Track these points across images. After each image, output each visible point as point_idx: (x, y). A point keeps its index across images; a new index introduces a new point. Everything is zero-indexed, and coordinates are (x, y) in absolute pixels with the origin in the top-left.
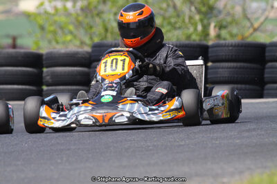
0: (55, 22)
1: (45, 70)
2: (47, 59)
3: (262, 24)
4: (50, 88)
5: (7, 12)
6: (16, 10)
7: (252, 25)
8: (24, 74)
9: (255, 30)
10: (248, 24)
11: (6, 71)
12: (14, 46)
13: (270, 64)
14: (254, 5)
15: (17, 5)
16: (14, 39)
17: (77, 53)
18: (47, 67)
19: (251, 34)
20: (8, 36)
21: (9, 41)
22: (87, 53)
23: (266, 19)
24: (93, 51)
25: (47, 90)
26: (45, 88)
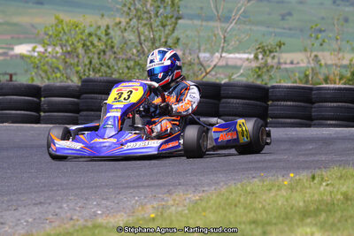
0: (47, 62)
1: (43, 99)
2: (45, 90)
4: (47, 114)
7: (205, 69)
8: (29, 102)
9: (207, 74)
11: (11, 100)
13: (224, 100)
14: (207, 55)
17: (68, 87)
18: (45, 97)
19: (204, 77)
22: (78, 86)
23: (215, 66)
24: (82, 85)
25: (44, 116)
26: (42, 114)
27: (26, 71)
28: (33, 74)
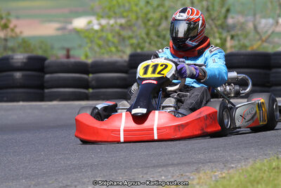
1: (91, 75)
3: (269, 36)
4: (95, 90)
5: (63, 29)
6: (70, 27)
7: (261, 39)
8: (74, 79)
9: (263, 41)
10: (258, 37)
11: (59, 77)
12: (68, 56)
13: (274, 70)
14: (263, 21)
15: (71, 23)
16: (68, 50)
18: (93, 73)
19: (261, 45)
20: (63, 48)
21: (64, 52)
22: (125, 61)
23: (273, 32)
24: (130, 60)
25: (92, 93)
26: (91, 90)
27: (80, 47)
28: (87, 49)
